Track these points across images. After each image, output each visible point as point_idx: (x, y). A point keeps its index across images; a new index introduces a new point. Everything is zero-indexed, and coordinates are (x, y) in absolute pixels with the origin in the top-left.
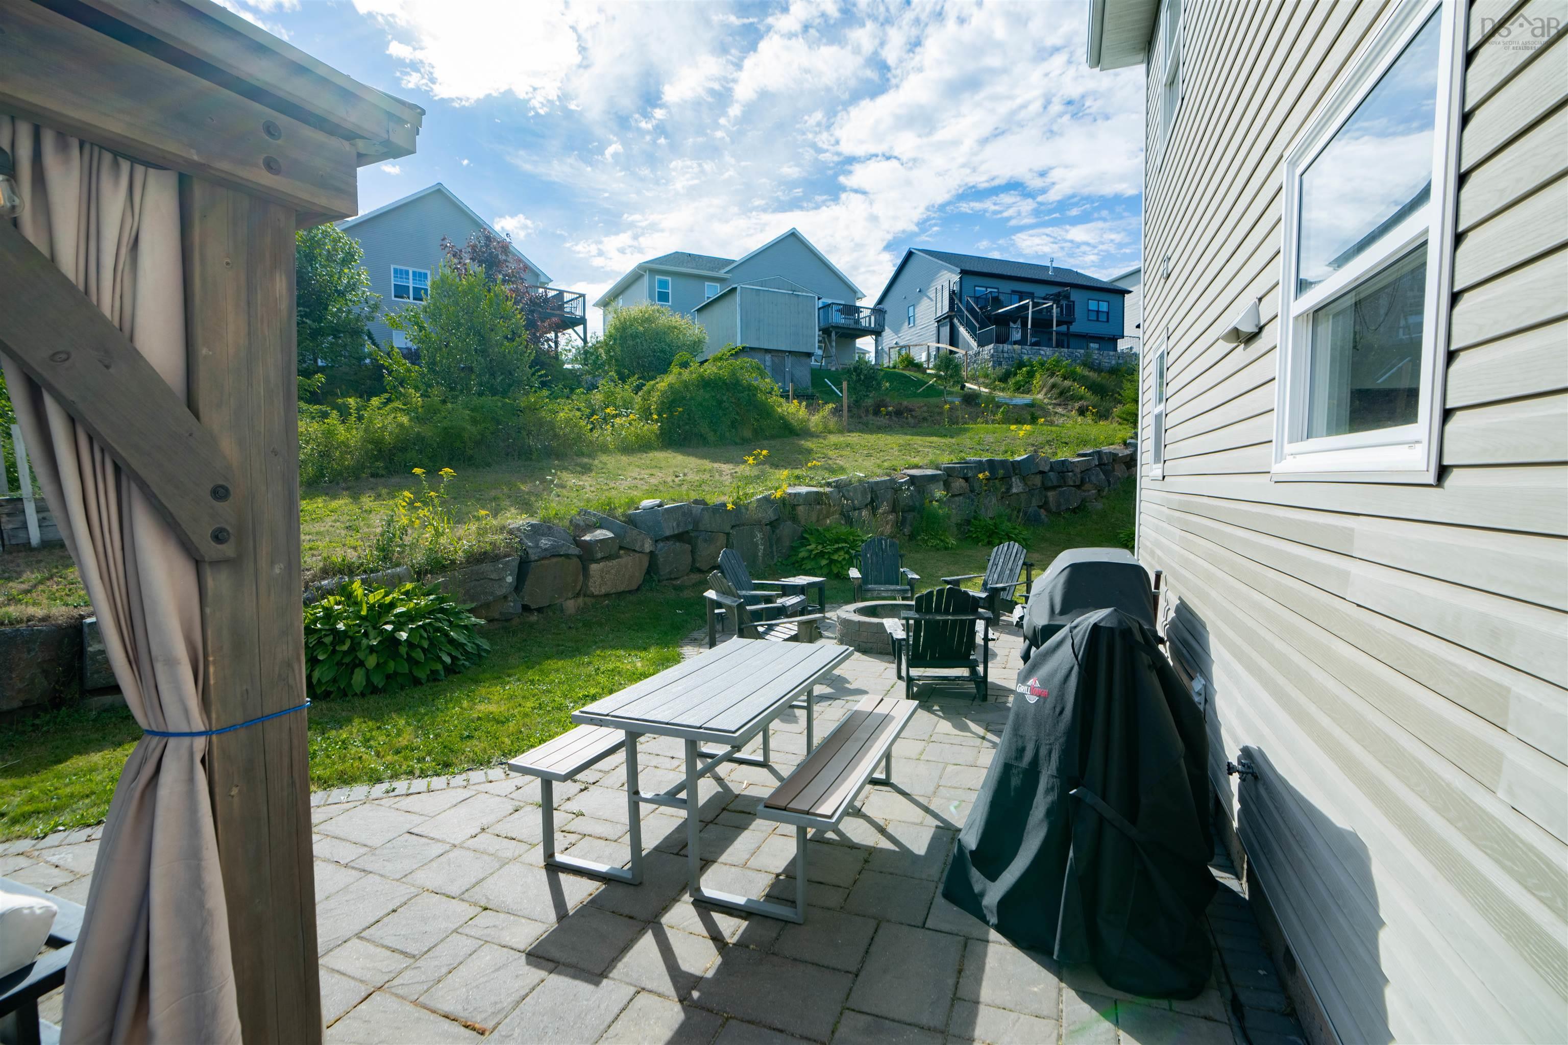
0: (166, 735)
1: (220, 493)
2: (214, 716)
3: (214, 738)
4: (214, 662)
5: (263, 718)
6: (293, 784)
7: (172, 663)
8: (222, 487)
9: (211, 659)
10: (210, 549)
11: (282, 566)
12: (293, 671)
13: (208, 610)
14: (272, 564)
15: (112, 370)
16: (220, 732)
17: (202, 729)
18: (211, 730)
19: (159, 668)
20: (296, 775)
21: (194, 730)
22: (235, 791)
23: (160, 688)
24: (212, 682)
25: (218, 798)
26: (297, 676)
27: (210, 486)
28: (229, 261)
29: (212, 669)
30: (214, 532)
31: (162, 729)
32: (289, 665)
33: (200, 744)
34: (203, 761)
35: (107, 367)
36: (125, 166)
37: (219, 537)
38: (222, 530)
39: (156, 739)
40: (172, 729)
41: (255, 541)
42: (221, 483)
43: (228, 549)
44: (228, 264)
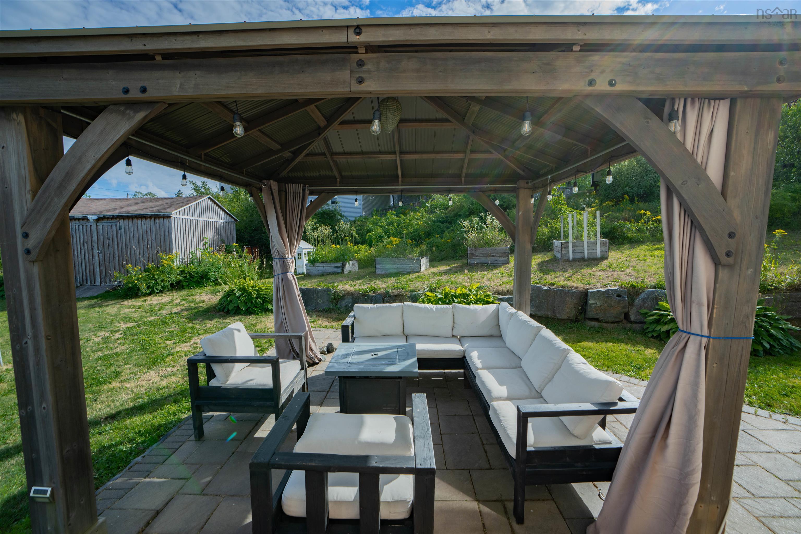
0: (690, 333)
1: (731, 235)
2: (713, 330)
3: (711, 340)
4: (717, 308)
5: (732, 338)
6: (740, 372)
7: (700, 304)
8: (733, 233)
9: (716, 306)
10: (723, 259)
11: (752, 270)
12: (749, 320)
13: (718, 286)
14: (748, 268)
15: (700, 186)
16: (714, 338)
17: (707, 335)
18: (710, 336)
19: (694, 306)
20: (742, 368)
21: (703, 334)
22: (715, 365)
23: (692, 314)
24: (714, 316)
25: (708, 365)
26: (750, 323)
27: (727, 232)
28: (748, 131)
29: (715, 311)
30: (727, 252)
31: (689, 330)
32: (748, 317)
33: (704, 340)
34: (705, 347)
35: (698, 185)
36: (712, 102)
37: (728, 254)
38: (730, 251)
39: (684, 335)
40: (693, 332)
41: (741, 258)
42: (733, 231)
43: (730, 260)
44: (747, 132)
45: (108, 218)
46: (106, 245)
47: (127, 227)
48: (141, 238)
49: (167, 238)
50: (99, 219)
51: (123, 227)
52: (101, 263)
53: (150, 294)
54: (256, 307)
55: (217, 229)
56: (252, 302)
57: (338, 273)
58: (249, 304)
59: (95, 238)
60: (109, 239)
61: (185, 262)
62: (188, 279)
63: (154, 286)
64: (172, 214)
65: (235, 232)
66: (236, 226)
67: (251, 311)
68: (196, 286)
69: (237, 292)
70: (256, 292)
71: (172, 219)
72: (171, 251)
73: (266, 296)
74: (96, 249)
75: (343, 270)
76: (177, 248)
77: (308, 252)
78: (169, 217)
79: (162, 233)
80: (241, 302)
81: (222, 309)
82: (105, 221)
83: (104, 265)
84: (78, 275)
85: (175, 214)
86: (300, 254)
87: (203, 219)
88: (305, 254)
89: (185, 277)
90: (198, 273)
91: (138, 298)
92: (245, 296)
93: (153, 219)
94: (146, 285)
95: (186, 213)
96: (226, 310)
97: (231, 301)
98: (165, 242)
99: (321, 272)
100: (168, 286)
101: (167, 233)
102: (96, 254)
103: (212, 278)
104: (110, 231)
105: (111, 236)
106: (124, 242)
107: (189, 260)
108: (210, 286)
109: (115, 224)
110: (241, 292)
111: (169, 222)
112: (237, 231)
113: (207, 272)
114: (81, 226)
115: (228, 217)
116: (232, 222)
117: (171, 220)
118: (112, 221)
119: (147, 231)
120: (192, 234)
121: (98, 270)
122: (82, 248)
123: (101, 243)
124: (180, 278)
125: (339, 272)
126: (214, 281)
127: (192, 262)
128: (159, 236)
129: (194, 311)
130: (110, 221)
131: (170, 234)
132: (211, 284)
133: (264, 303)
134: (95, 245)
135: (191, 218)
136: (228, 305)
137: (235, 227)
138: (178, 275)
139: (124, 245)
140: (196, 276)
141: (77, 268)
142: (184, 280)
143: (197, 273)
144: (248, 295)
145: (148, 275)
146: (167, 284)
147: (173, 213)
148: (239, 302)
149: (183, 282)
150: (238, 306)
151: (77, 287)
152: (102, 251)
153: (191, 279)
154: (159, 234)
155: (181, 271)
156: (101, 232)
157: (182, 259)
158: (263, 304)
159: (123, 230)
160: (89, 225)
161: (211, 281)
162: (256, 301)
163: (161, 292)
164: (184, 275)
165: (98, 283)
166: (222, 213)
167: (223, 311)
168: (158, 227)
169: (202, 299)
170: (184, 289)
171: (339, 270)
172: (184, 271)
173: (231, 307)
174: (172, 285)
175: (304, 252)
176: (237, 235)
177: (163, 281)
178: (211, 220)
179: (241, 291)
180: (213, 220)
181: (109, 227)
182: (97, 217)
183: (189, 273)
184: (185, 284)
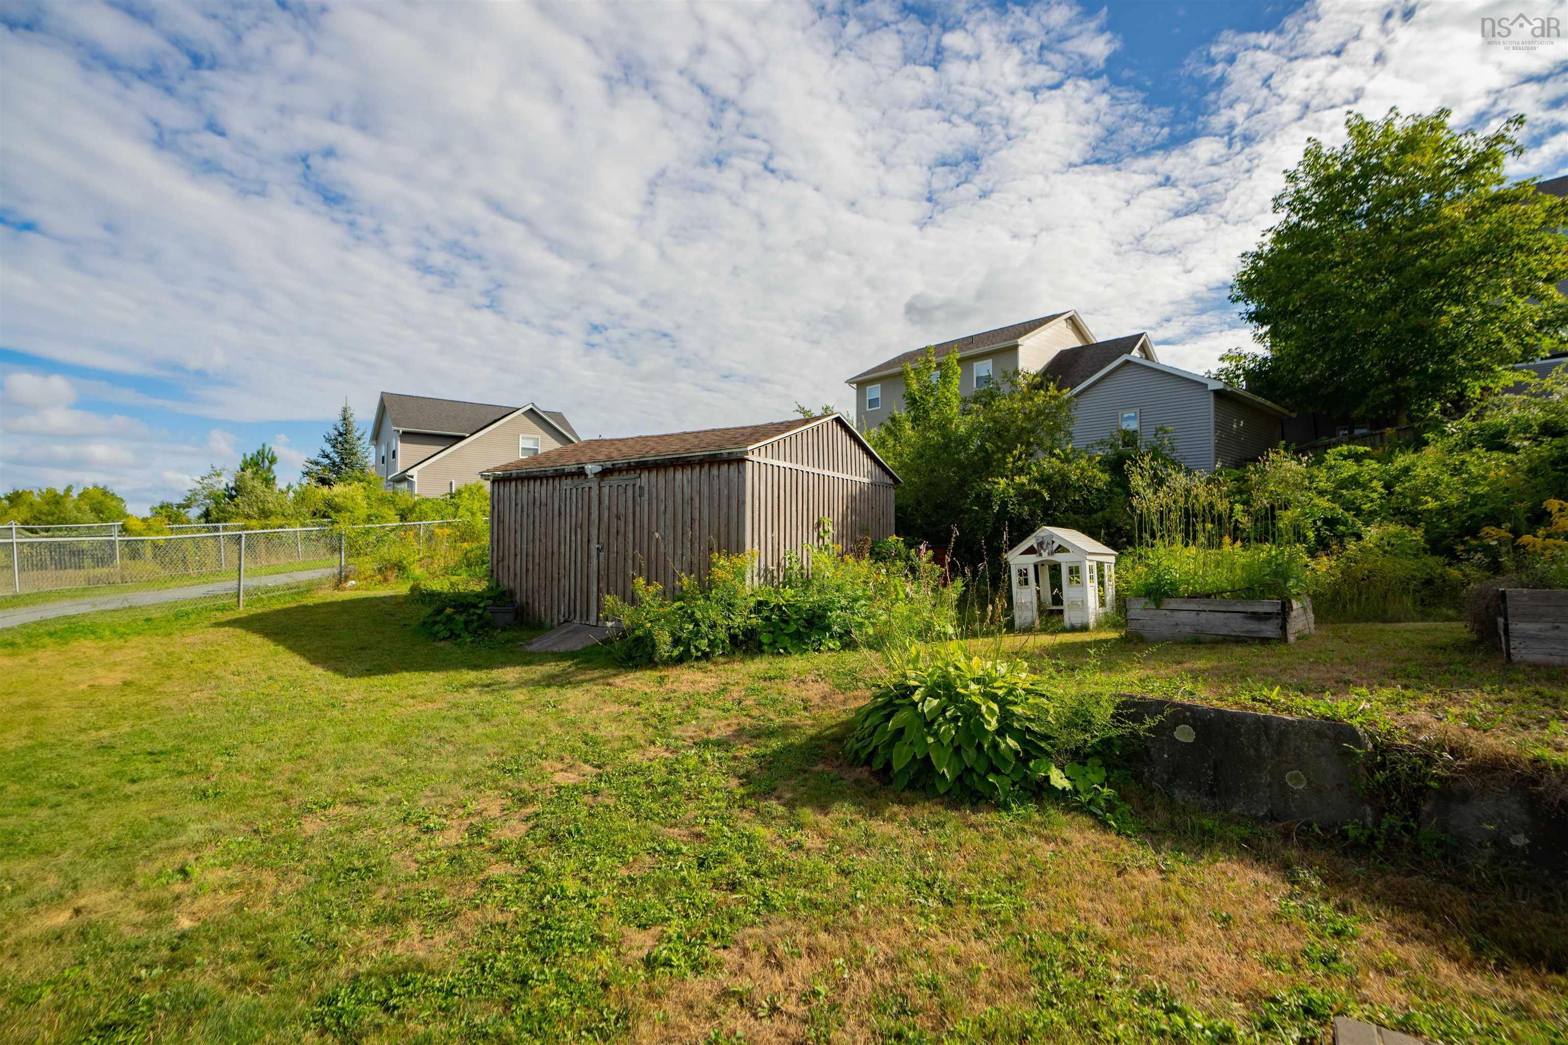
45: (620, 470)
46: (613, 530)
47: (654, 490)
48: (680, 516)
49: (734, 512)
50: (605, 473)
51: (646, 489)
52: (602, 573)
53: (680, 660)
54: (997, 771)
55: (853, 499)
56: (980, 746)
57: (1265, 641)
58: (970, 756)
59: (595, 516)
60: (618, 518)
61: (773, 577)
62: (774, 625)
63: (690, 639)
64: (746, 453)
65: (893, 511)
66: (897, 496)
67: (980, 787)
68: (793, 646)
69: (923, 700)
70: (995, 707)
71: (749, 465)
72: (740, 548)
73: (1034, 727)
74: (596, 540)
75: (1284, 628)
76: (756, 541)
77: (1098, 562)
78: (741, 461)
79: (724, 501)
80: (939, 741)
81: (863, 756)
82: (616, 476)
83: (605, 577)
84: (562, 599)
85: (756, 451)
86: (1077, 569)
87: (821, 471)
88: (1091, 571)
89: (767, 619)
90: (800, 608)
91: (650, 669)
92: (955, 719)
93: (706, 467)
94: (672, 634)
95: (782, 453)
96: (878, 764)
97: (900, 733)
98: (728, 525)
99: (1188, 629)
100: (723, 642)
101: (734, 502)
102: (594, 553)
103: (835, 628)
104: (622, 499)
105: (623, 512)
106: (646, 526)
107: (781, 574)
108: (830, 650)
109: (632, 482)
110: (935, 702)
111: (741, 473)
112: (898, 509)
113: (825, 610)
114: (574, 491)
115: (878, 471)
116: (888, 486)
117: (744, 469)
118: (628, 476)
119: (692, 499)
120: (794, 508)
121: (595, 589)
122: (573, 538)
123: (604, 526)
124: (755, 621)
125: (1269, 634)
126: (841, 637)
127: (790, 580)
128: (716, 511)
129: (775, 744)
130: (624, 475)
131: (741, 503)
132: (831, 645)
133: (1028, 757)
134: (594, 531)
135: (794, 466)
136: (890, 744)
137: (893, 498)
138: (751, 612)
139: (646, 531)
140: (795, 617)
141: (562, 581)
142: (765, 626)
143: (798, 610)
144: (967, 717)
145: (681, 608)
146: (722, 634)
147: (750, 448)
148: (930, 740)
149: (761, 633)
150: (927, 758)
151: (559, 624)
152: (606, 546)
153: (783, 626)
154: (716, 505)
155: (760, 603)
156: (607, 502)
157: (766, 569)
158: (1025, 762)
159: (646, 496)
160: (586, 485)
161: (831, 636)
162: (995, 746)
163: (706, 656)
164: (766, 613)
165: (593, 620)
166: (866, 460)
167: (868, 762)
168: (716, 487)
169: (804, 694)
170: (762, 652)
171: (1269, 629)
172: (767, 603)
173: (900, 758)
174: (733, 638)
175: (1088, 564)
176: (897, 518)
177: (713, 626)
178: (840, 475)
179: (937, 696)
180: (845, 476)
181: (621, 490)
182: (599, 469)
183: (780, 608)
184: (765, 638)
